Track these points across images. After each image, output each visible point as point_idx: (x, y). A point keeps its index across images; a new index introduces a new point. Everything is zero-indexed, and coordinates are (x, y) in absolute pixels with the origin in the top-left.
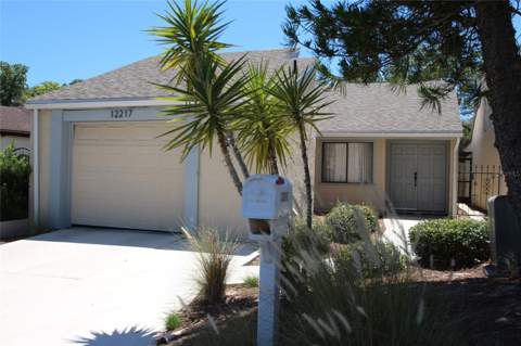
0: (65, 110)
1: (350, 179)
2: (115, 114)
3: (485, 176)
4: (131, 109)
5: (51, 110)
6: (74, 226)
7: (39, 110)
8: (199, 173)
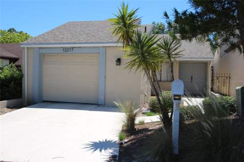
0: (40, 48)
1: (162, 79)
2: (65, 50)
3: (223, 78)
4: (73, 48)
5: (33, 48)
6: (44, 101)
7: (27, 48)
8: (105, 77)
